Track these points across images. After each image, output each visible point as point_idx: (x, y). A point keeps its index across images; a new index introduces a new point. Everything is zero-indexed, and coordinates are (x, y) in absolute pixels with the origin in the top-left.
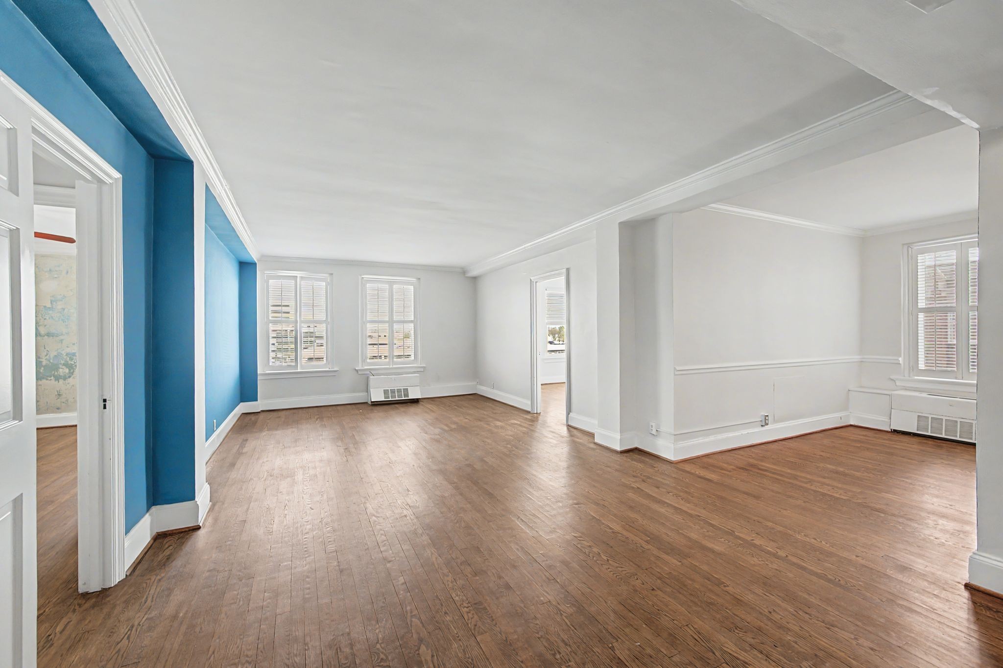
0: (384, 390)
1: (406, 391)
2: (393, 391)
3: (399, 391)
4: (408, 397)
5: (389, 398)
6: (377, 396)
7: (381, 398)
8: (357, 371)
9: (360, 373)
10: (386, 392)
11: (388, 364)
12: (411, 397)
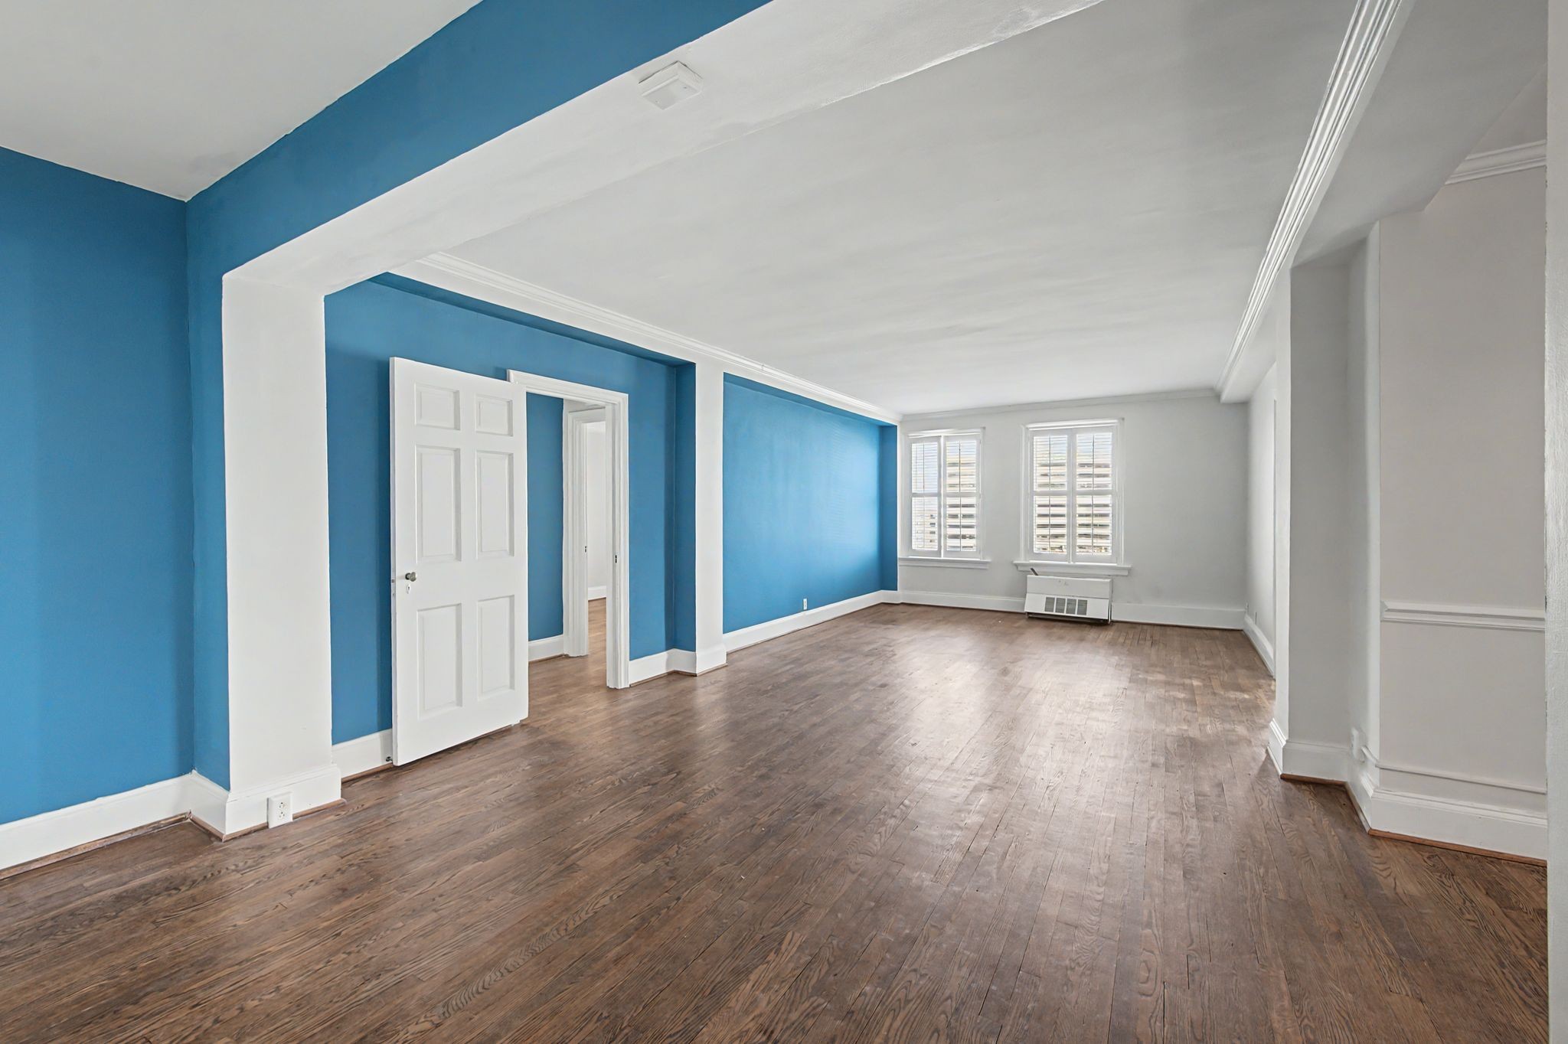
0: (1047, 598)
1: (1083, 604)
2: (1061, 602)
3: (1071, 602)
4: (1085, 614)
5: (1052, 611)
6: (1035, 604)
7: (1041, 609)
8: (1017, 565)
9: (1020, 568)
10: (1049, 601)
11: (1066, 559)
12: (1090, 614)
